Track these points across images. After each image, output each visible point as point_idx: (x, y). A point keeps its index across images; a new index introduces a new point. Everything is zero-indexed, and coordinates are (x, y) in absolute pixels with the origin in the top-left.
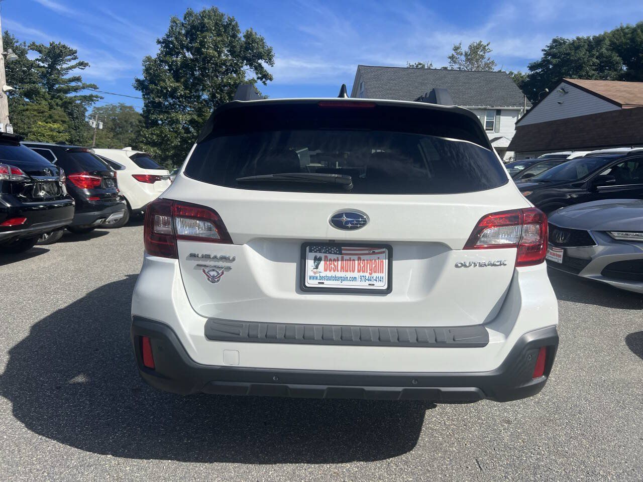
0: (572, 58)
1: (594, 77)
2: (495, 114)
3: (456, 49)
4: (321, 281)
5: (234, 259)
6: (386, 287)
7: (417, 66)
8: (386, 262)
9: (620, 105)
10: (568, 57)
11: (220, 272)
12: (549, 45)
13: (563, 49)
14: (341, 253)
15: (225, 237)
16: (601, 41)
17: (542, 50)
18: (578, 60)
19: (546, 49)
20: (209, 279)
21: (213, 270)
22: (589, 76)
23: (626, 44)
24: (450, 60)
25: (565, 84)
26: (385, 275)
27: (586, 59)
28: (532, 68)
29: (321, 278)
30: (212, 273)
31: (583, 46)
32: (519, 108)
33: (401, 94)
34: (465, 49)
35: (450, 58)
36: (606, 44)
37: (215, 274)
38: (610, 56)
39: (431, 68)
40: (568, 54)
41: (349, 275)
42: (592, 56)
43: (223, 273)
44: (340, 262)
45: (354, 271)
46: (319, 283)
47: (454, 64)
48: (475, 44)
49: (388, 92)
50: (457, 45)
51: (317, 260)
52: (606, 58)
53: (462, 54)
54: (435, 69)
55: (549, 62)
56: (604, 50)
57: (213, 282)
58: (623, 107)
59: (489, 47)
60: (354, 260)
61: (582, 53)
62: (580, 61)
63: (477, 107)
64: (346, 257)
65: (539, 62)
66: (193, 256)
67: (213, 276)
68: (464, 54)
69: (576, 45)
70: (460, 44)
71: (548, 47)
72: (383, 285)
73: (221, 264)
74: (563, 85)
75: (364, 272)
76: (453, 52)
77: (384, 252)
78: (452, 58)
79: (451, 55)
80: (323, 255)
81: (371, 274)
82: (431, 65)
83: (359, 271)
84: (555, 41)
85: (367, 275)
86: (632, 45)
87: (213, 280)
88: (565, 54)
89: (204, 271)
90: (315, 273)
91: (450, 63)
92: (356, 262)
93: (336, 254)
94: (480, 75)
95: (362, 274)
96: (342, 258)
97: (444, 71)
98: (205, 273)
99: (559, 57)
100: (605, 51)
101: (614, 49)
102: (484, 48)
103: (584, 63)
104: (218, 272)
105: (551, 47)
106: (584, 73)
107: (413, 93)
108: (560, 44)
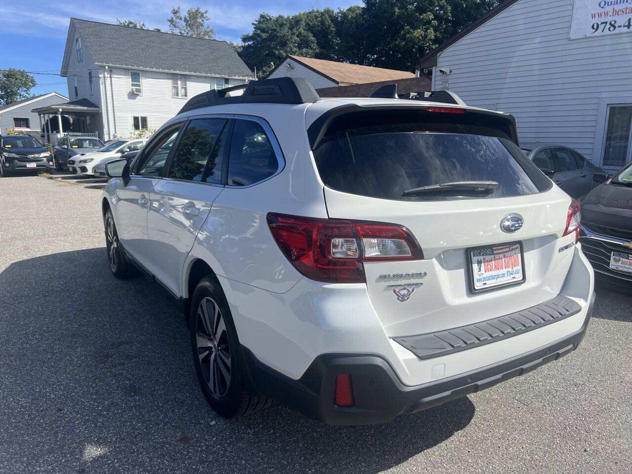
0: (278, 34)
1: (297, 53)
2: (224, 83)
3: (175, 12)
4: (485, 282)
5: (425, 274)
6: (521, 278)
7: (128, 25)
8: (519, 255)
9: (337, 82)
10: (275, 33)
11: (410, 290)
12: (258, 20)
13: (271, 25)
14: (493, 254)
15: (417, 253)
16: (299, 21)
17: (252, 24)
18: (283, 37)
19: (256, 23)
20: (398, 299)
21: (404, 289)
22: (293, 52)
23: (318, 26)
24: (169, 23)
25: (291, 60)
26: (520, 267)
27: (289, 37)
28: (245, 39)
29: (484, 279)
30: (402, 292)
31: (286, 24)
32: (244, 78)
33: (127, 55)
34: (184, 14)
35: (169, 21)
36: (302, 24)
37: (405, 292)
38: (307, 36)
39: (144, 28)
40: (275, 30)
41: (500, 272)
42: (293, 34)
43: (413, 290)
44: (493, 262)
45: (502, 268)
46: (484, 284)
47: (174, 28)
48: (194, 10)
49: (112, 52)
50: (176, 9)
51: (479, 263)
52: (304, 37)
53: (181, 19)
54: (148, 30)
55: (259, 35)
56: (301, 30)
57: (402, 301)
58: (340, 85)
59: (207, 14)
60: (502, 258)
61: (285, 31)
62: (285, 38)
63: (206, 75)
64: (497, 257)
65: (250, 35)
66: (383, 278)
67: (404, 295)
68: (183, 19)
69: (280, 22)
70: (179, 8)
71: (257, 21)
72: (519, 277)
73: (413, 281)
74: (288, 60)
75: (508, 267)
76: (173, 15)
77: (517, 248)
78: (171, 21)
79: (170, 18)
80: (481, 258)
81: (512, 268)
82: (143, 25)
83: (505, 268)
84: (262, 16)
85: (510, 269)
86: (322, 28)
87: (402, 298)
88: (272, 30)
89: (395, 291)
90: (480, 275)
91: (170, 26)
92: (503, 259)
93: (490, 255)
94: (204, 42)
95: (507, 270)
96: (495, 257)
97: (156, 33)
98: (396, 294)
99: (267, 32)
100: (303, 31)
101: (309, 29)
102: (202, 15)
103: (288, 40)
104: (409, 290)
105: (260, 22)
106: (289, 49)
107: (141, 55)
108: (267, 20)
